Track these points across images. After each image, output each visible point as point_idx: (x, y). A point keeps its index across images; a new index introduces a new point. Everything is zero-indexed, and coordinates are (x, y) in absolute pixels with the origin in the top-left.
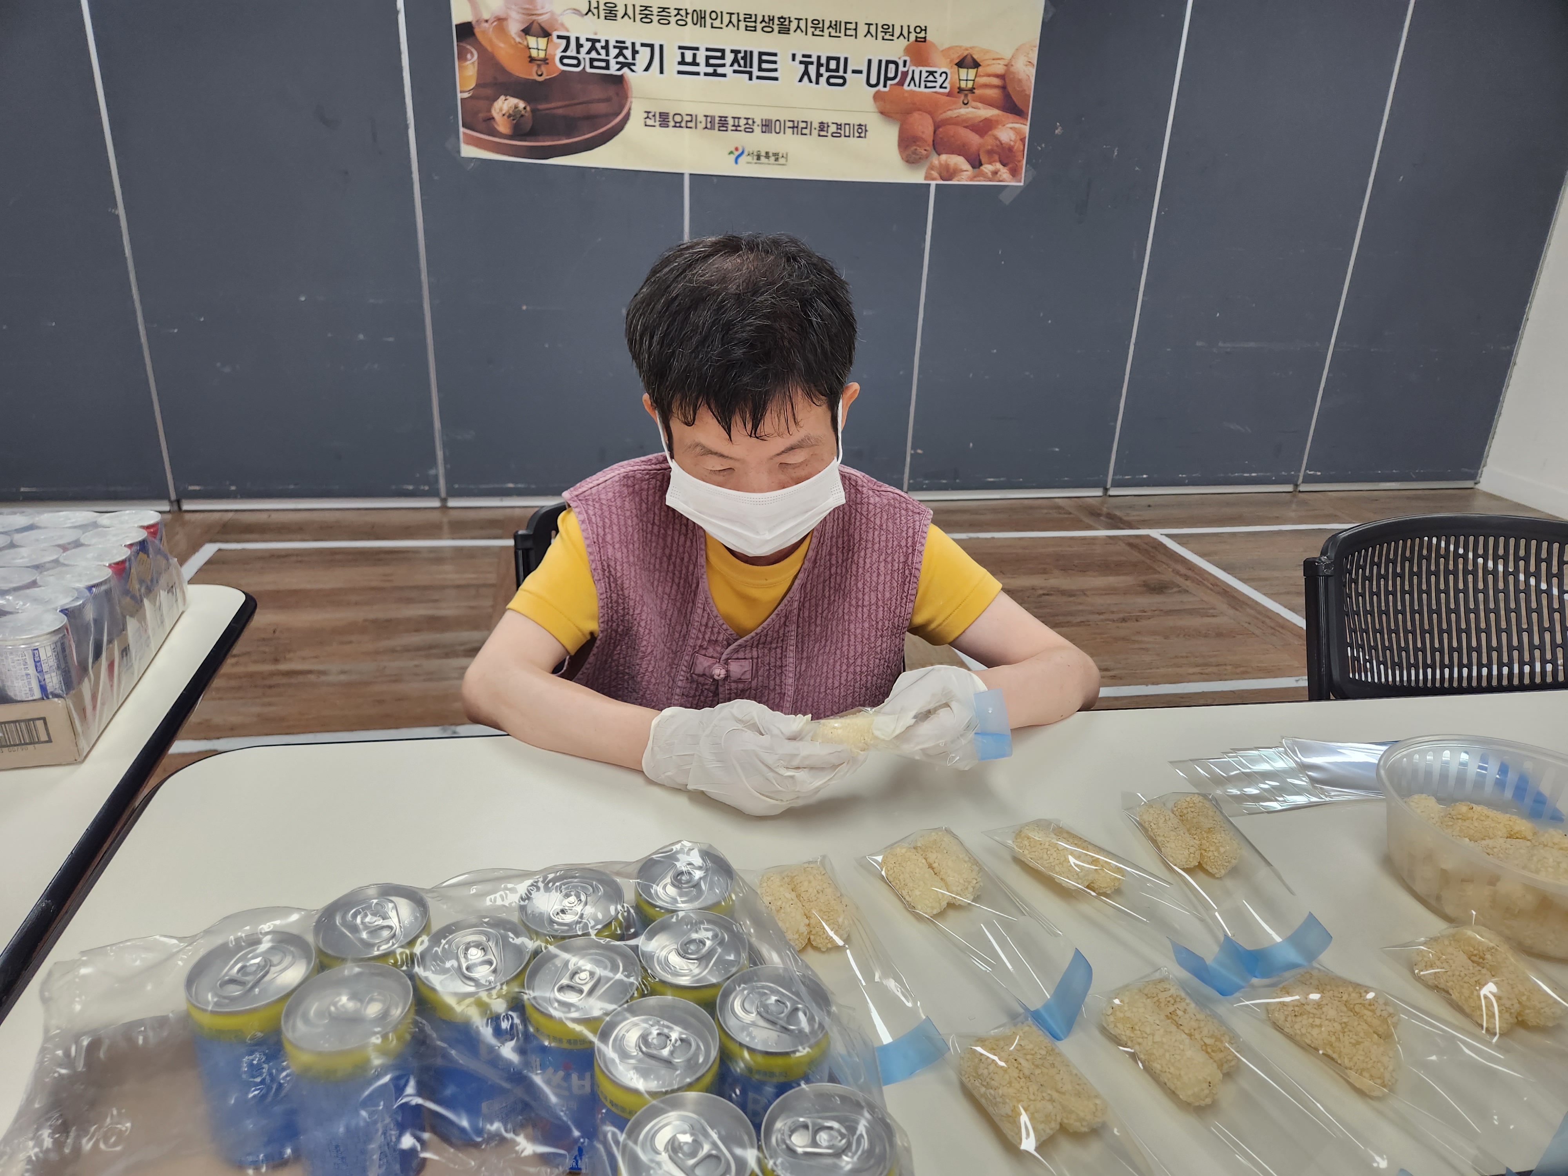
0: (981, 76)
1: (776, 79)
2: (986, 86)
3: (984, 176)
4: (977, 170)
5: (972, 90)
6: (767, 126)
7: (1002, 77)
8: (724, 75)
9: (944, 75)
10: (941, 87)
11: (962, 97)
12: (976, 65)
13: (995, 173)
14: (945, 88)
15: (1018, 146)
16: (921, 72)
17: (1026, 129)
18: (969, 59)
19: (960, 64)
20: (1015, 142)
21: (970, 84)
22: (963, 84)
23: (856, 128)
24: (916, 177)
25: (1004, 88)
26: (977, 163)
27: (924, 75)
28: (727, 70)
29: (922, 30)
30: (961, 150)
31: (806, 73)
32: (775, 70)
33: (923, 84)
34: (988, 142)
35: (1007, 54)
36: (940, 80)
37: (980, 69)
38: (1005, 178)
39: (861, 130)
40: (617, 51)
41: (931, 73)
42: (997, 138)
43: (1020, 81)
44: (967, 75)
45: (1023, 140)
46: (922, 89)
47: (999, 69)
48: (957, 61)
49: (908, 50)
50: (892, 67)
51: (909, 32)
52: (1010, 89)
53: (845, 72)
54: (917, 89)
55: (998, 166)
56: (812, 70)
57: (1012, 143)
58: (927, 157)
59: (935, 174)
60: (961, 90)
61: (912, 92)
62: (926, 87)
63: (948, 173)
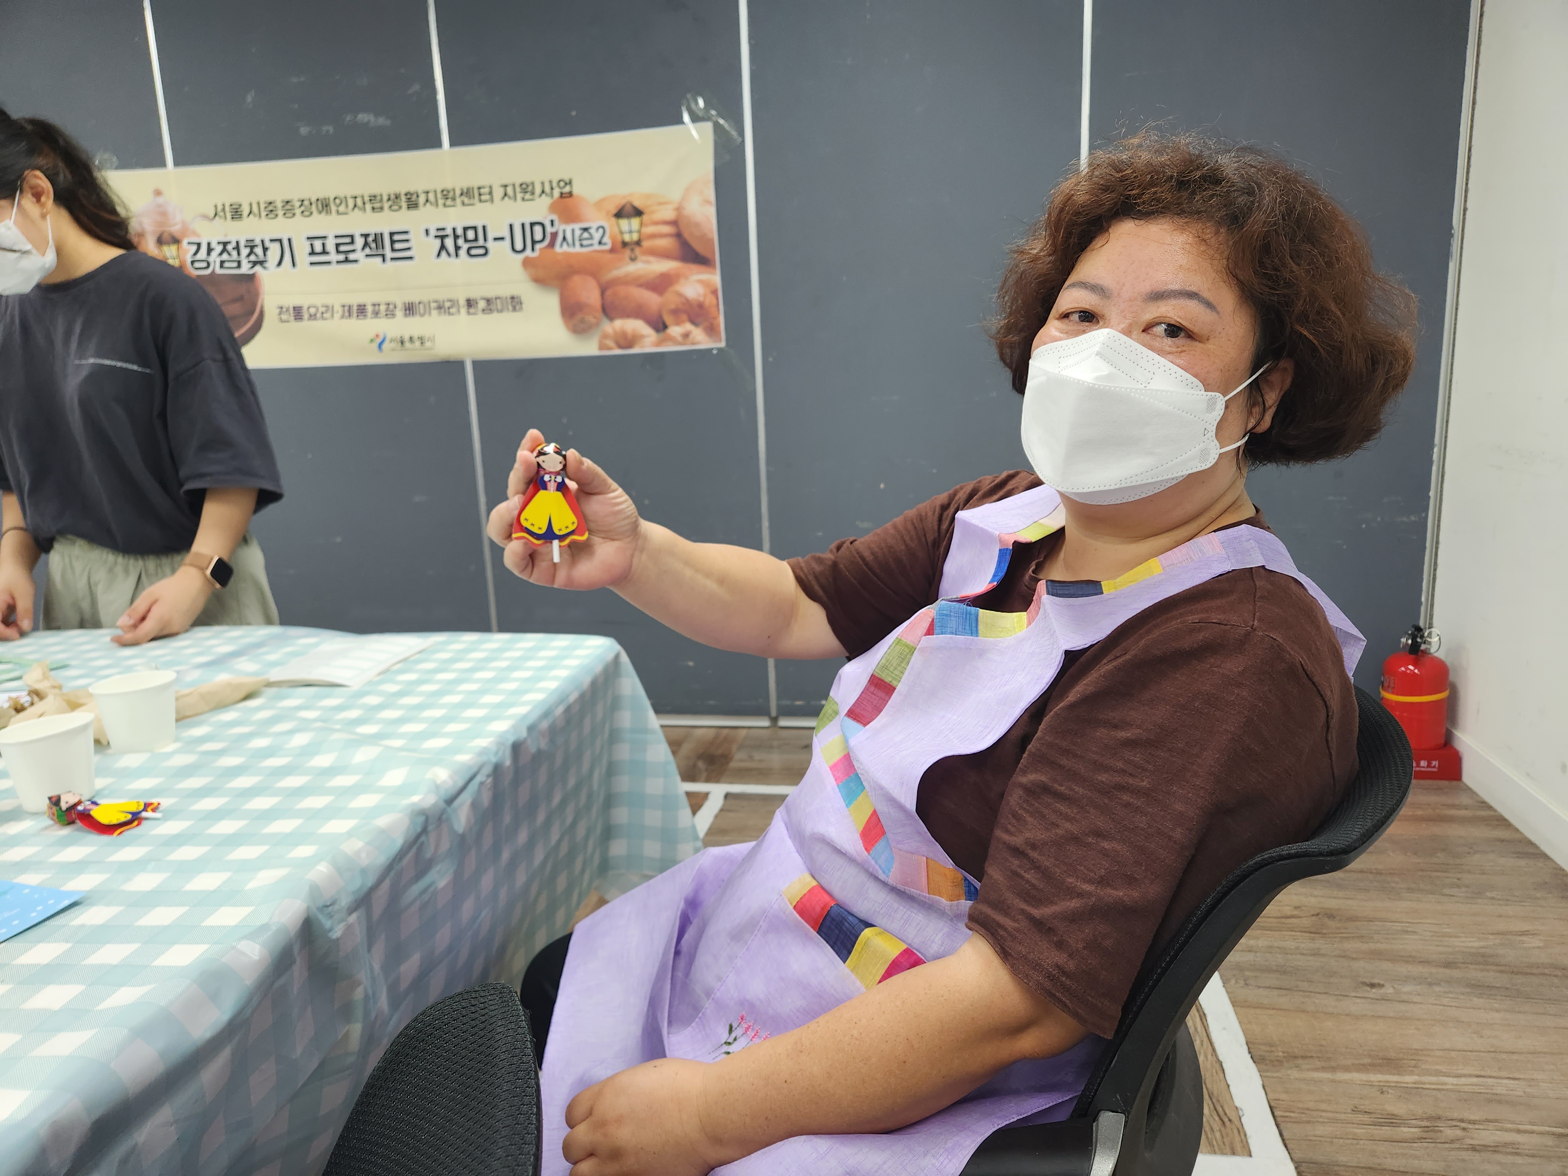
0: (646, 225)
1: (411, 258)
2: (653, 236)
3: (672, 340)
4: (661, 335)
5: (638, 243)
6: (410, 309)
7: (674, 223)
8: (356, 261)
9: (601, 231)
10: (600, 243)
11: (627, 252)
12: (638, 213)
13: (686, 335)
14: (605, 244)
15: (709, 300)
16: (573, 231)
17: (715, 278)
18: (628, 209)
19: (619, 215)
20: (705, 296)
21: (635, 237)
22: (627, 238)
23: (509, 301)
24: (589, 348)
25: (679, 235)
26: (661, 326)
27: (578, 233)
28: (359, 255)
29: (566, 184)
30: (638, 312)
31: (443, 247)
32: (409, 249)
33: (577, 243)
34: (670, 299)
35: (675, 195)
36: (597, 236)
37: (645, 218)
38: (701, 340)
39: (515, 303)
40: (248, 250)
41: (586, 230)
42: (680, 295)
43: (697, 225)
44: (629, 227)
45: (715, 292)
46: (578, 249)
47: (668, 214)
48: (614, 211)
49: (553, 208)
50: (538, 229)
51: (552, 189)
52: (686, 235)
53: (485, 240)
54: (571, 250)
55: (688, 327)
56: (449, 243)
57: (701, 299)
58: (598, 324)
59: (610, 343)
60: (625, 244)
61: (567, 255)
62: (582, 245)
63: (626, 341)
